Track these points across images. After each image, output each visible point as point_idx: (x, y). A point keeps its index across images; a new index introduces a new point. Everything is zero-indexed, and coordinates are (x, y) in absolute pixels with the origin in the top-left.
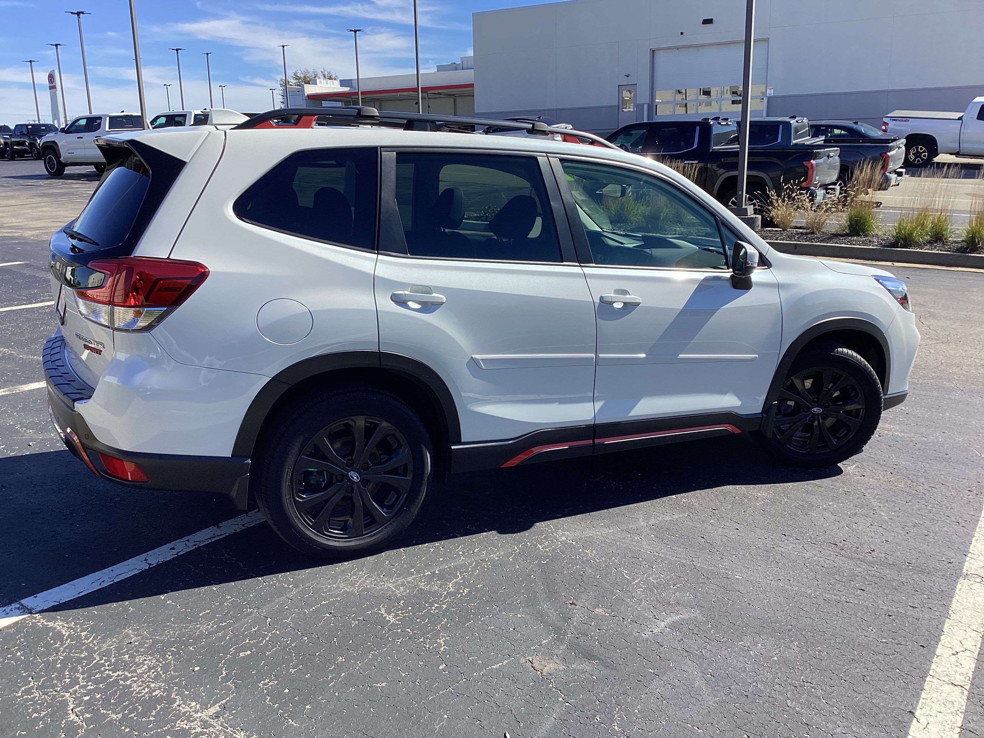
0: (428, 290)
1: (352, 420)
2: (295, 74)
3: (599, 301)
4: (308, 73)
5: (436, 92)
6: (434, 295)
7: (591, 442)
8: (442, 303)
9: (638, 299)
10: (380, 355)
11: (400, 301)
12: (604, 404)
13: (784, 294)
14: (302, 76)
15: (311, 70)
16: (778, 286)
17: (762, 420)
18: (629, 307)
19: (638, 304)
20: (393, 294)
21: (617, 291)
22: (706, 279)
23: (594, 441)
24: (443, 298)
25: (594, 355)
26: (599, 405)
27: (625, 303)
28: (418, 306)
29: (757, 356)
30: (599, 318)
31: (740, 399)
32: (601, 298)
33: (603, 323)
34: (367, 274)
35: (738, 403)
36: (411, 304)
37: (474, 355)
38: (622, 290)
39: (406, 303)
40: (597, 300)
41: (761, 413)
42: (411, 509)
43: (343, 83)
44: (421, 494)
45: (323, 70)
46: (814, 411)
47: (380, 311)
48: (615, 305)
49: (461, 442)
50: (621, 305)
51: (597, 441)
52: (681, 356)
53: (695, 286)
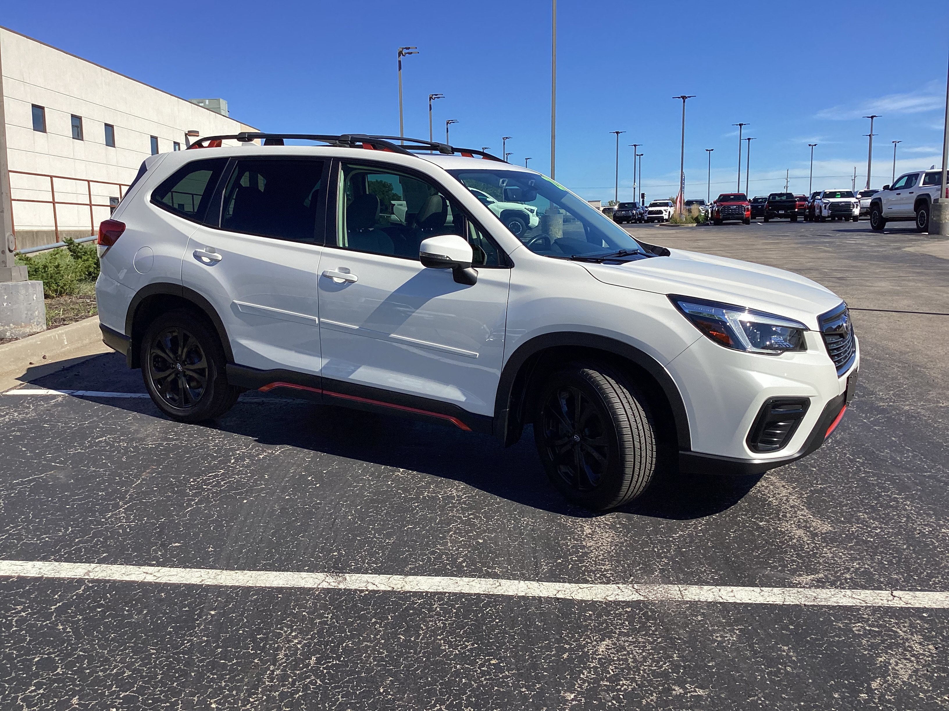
0: (213, 250)
6: (216, 254)
7: (320, 391)
8: (219, 261)
9: (355, 279)
10: (182, 288)
11: (197, 257)
12: (329, 362)
13: (514, 296)
16: (510, 286)
17: (494, 424)
18: (347, 283)
19: (353, 282)
20: (196, 251)
21: (340, 269)
23: (322, 392)
24: (220, 257)
25: (317, 318)
26: (325, 361)
27: (345, 280)
28: (208, 261)
29: (478, 354)
30: (319, 288)
31: (464, 395)
32: (323, 272)
33: (325, 294)
35: (463, 398)
36: (204, 259)
37: (235, 301)
38: (345, 269)
39: (201, 258)
40: (321, 274)
41: (493, 417)
47: (185, 261)
48: (336, 280)
49: (233, 362)
50: (341, 281)
51: (324, 392)
52: (393, 335)
53: (414, 274)
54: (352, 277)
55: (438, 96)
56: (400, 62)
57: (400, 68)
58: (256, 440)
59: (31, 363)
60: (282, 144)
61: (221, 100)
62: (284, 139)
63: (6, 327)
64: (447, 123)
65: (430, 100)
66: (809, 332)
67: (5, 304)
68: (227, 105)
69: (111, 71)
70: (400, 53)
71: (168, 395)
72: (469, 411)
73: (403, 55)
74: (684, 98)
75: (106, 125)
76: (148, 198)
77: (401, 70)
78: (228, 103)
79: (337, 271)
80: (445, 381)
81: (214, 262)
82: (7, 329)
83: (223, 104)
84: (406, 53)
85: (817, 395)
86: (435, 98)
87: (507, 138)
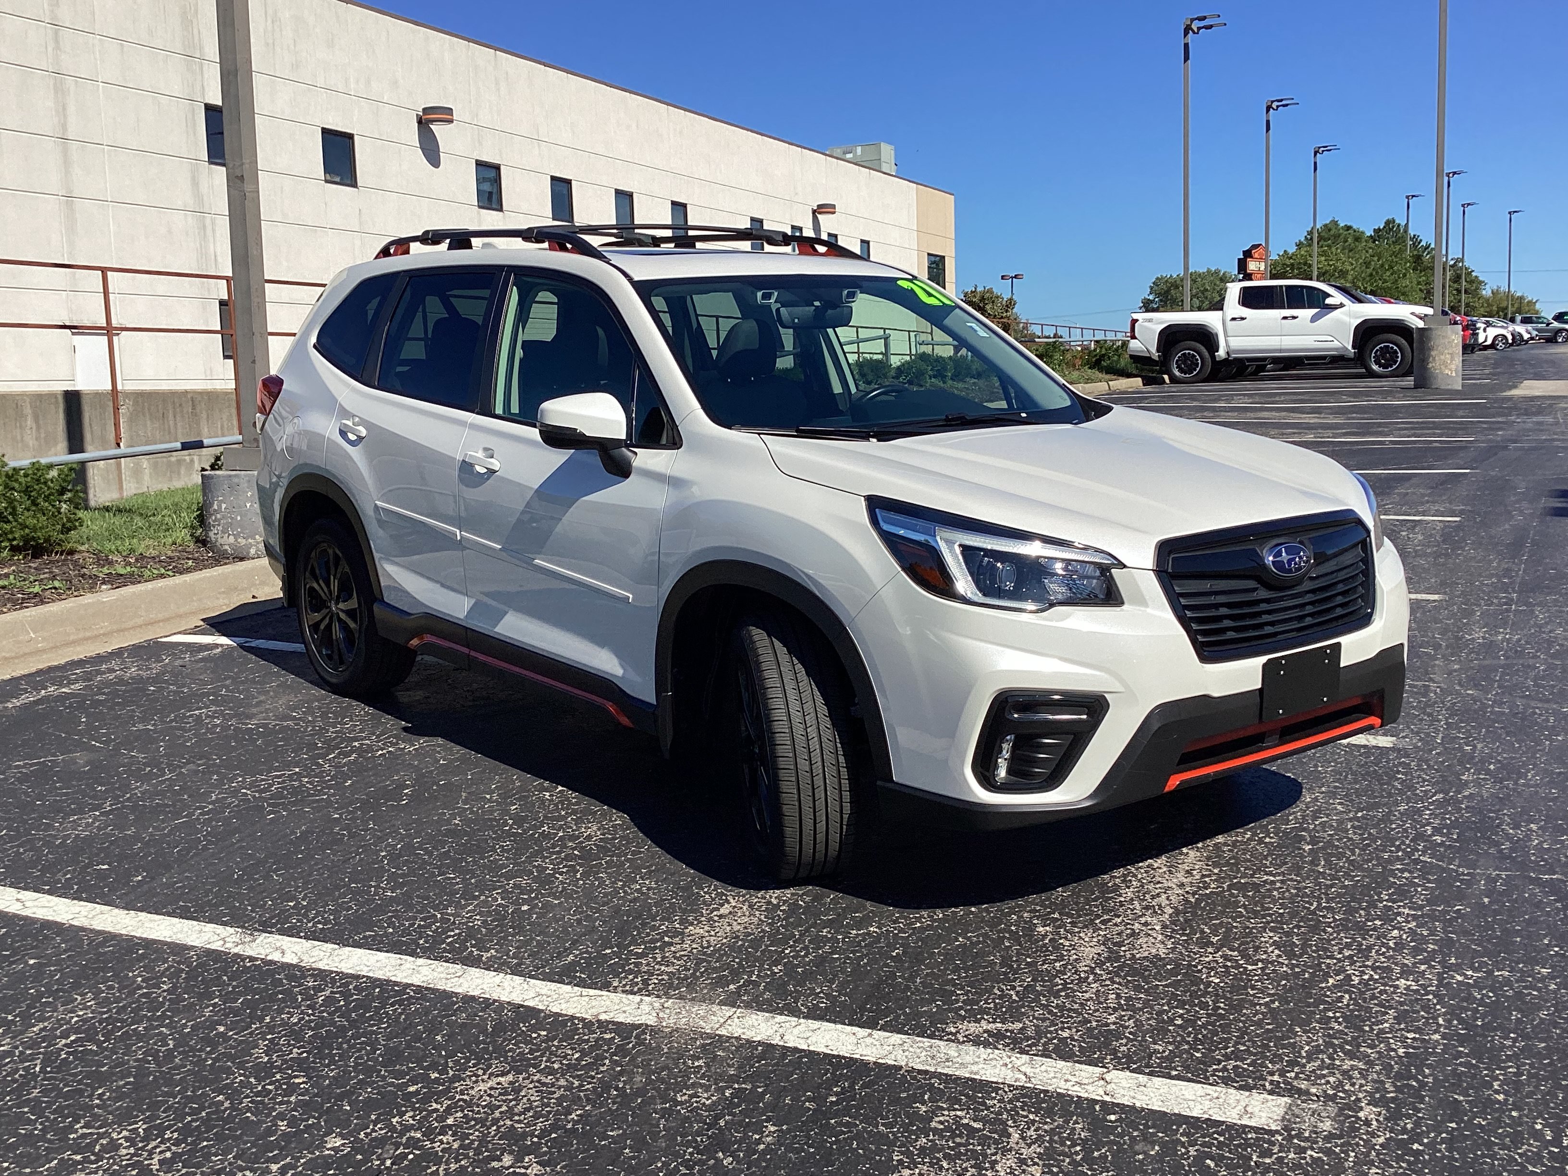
3: (462, 460)
6: (360, 428)
8: (363, 438)
9: (497, 467)
11: (343, 433)
12: (474, 604)
16: (668, 480)
17: (656, 718)
19: (494, 472)
20: (341, 423)
23: (469, 652)
24: (364, 433)
25: (458, 532)
26: (471, 602)
29: (631, 596)
30: (460, 482)
31: (622, 667)
32: (465, 456)
33: (465, 491)
35: (620, 672)
36: (350, 435)
37: (377, 501)
38: (490, 449)
39: (347, 434)
41: (655, 706)
48: (477, 468)
49: (382, 600)
50: (482, 470)
51: (473, 653)
52: (537, 561)
53: (563, 459)
54: (495, 464)
55: (1284, 102)
56: (1186, 46)
57: (1186, 58)
58: (405, 729)
59: (254, 597)
61: (883, 146)
63: (250, 540)
64: (1316, 153)
65: (1268, 111)
66: (1124, 570)
67: (248, 505)
68: (893, 152)
69: (685, 110)
70: (1187, 29)
71: (324, 650)
72: (628, 691)
73: (1194, 32)
75: (674, 203)
76: (313, 338)
77: (1189, 61)
78: (896, 150)
79: (479, 454)
80: (600, 641)
81: (358, 440)
82: (250, 543)
83: (887, 152)
84: (1199, 28)
85: (1121, 689)
86: (1278, 107)
87: (1455, 173)
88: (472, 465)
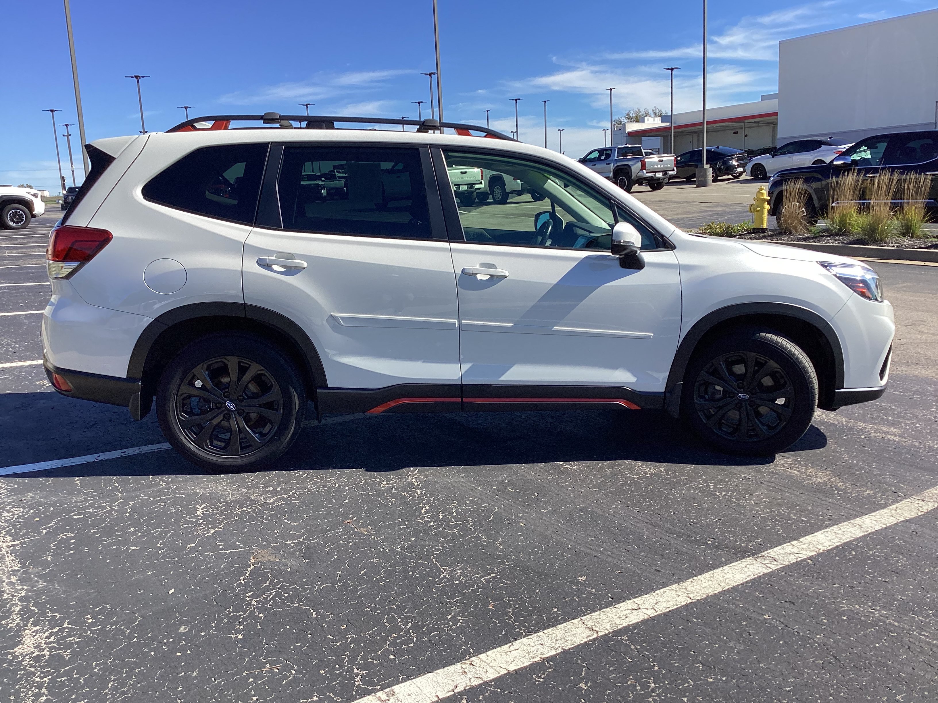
0: (291, 256)
1: (226, 359)
2: (627, 115)
3: (460, 273)
4: (640, 112)
5: (753, 120)
6: (296, 261)
7: (459, 400)
8: (304, 268)
9: (505, 273)
10: (244, 306)
11: (265, 265)
12: (471, 367)
13: (685, 276)
14: (634, 115)
15: (642, 110)
16: (679, 267)
17: (665, 399)
18: (495, 279)
19: (504, 277)
20: (259, 259)
21: (483, 265)
22: (587, 258)
23: (462, 400)
24: (304, 264)
25: (456, 321)
26: (466, 367)
27: (492, 276)
28: (283, 270)
29: (652, 334)
30: (461, 287)
32: (463, 270)
33: (465, 293)
34: (238, 242)
35: (633, 379)
36: (275, 267)
37: (334, 312)
38: (488, 264)
39: (271, 267)
40: (459, 272)
41: (665, 392)
42: (281, 439)
43: (664, 118)
44: (289, 427)
45: (654, 109)
46: (740, 397)
47: (245, 272)
48: (479, 277)
49: (326, 387)
50: (486, 277)
51: (465, 400)
52: (556, 328)
53: (575, 264)
54: (500, 271)
60: (333, 128)
62: (335, 123)
74: (137, 77)
76: (138, 193)
79: (478, 267)
81: (291, 271)
88: (474, 275)
